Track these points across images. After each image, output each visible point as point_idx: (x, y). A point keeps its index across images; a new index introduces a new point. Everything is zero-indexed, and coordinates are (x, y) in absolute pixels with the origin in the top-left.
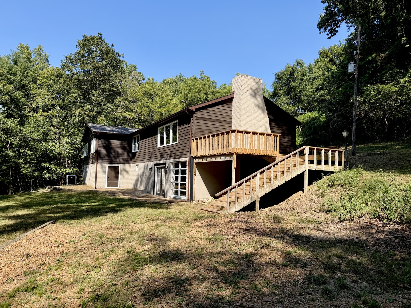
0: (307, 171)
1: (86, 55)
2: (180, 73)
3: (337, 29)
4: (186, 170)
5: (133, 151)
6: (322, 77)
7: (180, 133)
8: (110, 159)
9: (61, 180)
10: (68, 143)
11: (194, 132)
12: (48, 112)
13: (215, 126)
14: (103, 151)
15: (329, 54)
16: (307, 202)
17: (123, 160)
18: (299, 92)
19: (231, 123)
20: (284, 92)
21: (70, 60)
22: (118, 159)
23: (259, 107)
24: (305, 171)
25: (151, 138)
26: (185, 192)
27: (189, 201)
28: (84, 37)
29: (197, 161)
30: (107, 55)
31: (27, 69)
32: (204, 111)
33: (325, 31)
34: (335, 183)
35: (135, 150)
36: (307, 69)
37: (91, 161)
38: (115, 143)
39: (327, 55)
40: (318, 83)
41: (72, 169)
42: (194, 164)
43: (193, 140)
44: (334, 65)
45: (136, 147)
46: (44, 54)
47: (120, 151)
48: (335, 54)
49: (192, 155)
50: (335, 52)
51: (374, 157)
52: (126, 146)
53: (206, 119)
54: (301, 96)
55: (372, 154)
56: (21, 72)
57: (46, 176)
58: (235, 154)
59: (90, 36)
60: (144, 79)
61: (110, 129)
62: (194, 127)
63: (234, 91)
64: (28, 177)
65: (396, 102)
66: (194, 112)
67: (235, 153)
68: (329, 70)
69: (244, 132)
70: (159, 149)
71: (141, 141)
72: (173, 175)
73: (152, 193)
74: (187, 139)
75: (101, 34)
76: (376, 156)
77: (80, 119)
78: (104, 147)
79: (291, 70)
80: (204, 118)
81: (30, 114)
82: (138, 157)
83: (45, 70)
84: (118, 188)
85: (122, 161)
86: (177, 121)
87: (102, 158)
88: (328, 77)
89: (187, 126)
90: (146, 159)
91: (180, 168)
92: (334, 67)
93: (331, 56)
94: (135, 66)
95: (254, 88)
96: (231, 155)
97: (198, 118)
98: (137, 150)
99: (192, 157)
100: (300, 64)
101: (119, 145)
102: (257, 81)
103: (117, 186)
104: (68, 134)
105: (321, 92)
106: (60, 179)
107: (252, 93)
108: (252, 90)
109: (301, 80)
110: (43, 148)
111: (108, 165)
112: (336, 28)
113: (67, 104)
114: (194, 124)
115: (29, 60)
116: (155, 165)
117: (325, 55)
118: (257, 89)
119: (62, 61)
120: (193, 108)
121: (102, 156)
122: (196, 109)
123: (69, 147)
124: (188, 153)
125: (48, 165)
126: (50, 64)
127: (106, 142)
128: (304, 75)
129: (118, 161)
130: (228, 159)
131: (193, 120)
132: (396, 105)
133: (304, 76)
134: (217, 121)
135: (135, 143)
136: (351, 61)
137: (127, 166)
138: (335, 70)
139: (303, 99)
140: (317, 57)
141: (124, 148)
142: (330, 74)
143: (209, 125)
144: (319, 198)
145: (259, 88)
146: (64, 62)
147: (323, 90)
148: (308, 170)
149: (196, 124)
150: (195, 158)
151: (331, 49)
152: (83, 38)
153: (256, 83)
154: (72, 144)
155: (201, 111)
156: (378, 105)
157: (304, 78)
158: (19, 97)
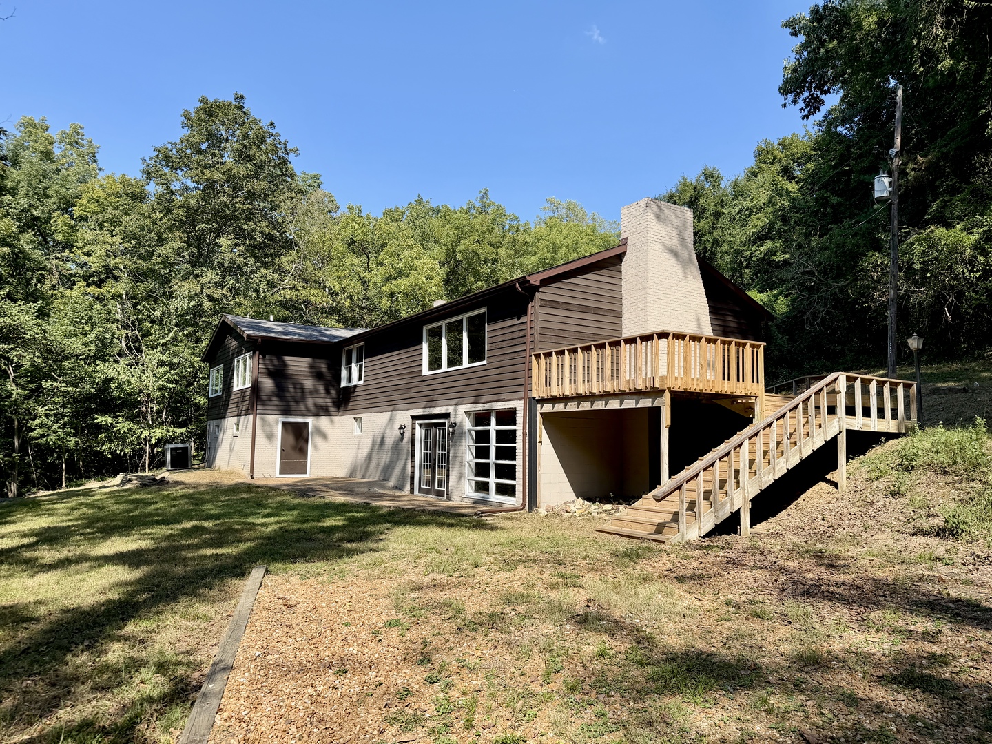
0: (844, 434)
1: (204, 147)
2: (419, 196)
3: (823, 97)
4: (514, 432)
5: (344, 384)
6: (770, 210)
7: (494, 340)
8: (284, 403)
9: (141, 457)
10: (161, 364)
11: (537, 338)
12: (99, 287)
13: (584, 323)
14: (268, 383)
15: (780, 155)
16: (859, 509)
17: (316, 405)
18: (713, 244)
19: (619, 314)
21: (167, 158)
22: (301, 404)
24: (840, 432)
25: (402, 351)
26: (513, 487)
27: (527, 508)
28: (201, 102)
29: (548, 408)
30: (259, 148)
31: (44, 177)
32: (559, 285)
33: (795, 101)
34: (919, 462)
35: (350, 379)
36: (729, 190)
37: (232, 409)
38: (297, 365)
39: (774, 160)
40: (760, 222)
41: (171, 429)
42: (539, 418)
43: (537, 356)
44: (794, 183)
45: (353, 375)
46: (85, 143)
47: (308, 383)
48: (793, 155)
49: (535, 394)
50: (795, 150)
51: (949, 397)
52: (324, 370)
53: (563, 306)
54: (715, 254)
55: (941, 392)
56: (29, 185)
57: (104, 448)
58: (667, 392)
59: (216, 101)
60: (337, 208)
61: (280, 329)
62: (538, 325)
63: (626, 239)
64: (54, 451)
65: (973, 268)
66: (536, 289)
67: (669, 389)
68: (782, 193)
69: (687, 338)
70: (428, 378)
71: (367, 360)
72: (471, 443)
73: (408, 488)
74: (516, 355)
75: (242, 97)
76: (955, 396)
77: (191, 304)
78: (270, 374)
79: (692, 192)
80: (558, 302)
81: (56, 292)
82: (358, 398)
83: (93, 182)
84: (307, 476)
85: (312, 408)
86: (484, 310)
87: (264, 403)
88: (783, 208)
89: (515, 321)
90: (385, 404)
91: (493, 427)
92: (793, 187)
93: (784, 160)
94: (316, 178)
96: (656, 393)
97: (547, 304)
98: (355, 381)
99: (534, 398)
100: (712, 177)
101: (307, 369)
102: (681, 214)
103: (306, 473)
104: (162, 341)
105: (768, 245)
106: (139, 454)
109: (717, 215)
110: (99, 377)
111: (282, 419)
112: (821, 94)
113: (156, 268)
114: (537, 318)
115: (47, 156)
116: (414, 418)
117: (771, 157)
119: (144, 160)
120: (535, 280)
121: (264, 395)
122: (541, 280)
123: (165, 375)
124: (522, 388)
125: (110, 420)
126: (100, 169)
127: (276, 362)
128: (722, 204)
129: (303, 408)
130: (646, 403)
131: (534, 307)
132: (972, 275)
133: (722, 207)
134: (588, 310)
135: (349, 362)
136: (881, 172)
137: (324, 421)
138: (795, 193)
139: (720, 262)
140: (751, 162)
141: (318, 376)
142: (787, 203)
143: (570, 321)
144: (888, 500)
145: (686, 231)
146: (149, 162)
147: (773, 240)
148: (847, 430)
149: (541, 317)
150: (542, 401)
151: (784, 145)
152: (199, 105)
153: (679, 218)
154: (172, 366)
155: (553, 285)
156: (929, 275)
157: (724, 211)
158: (27, 248)
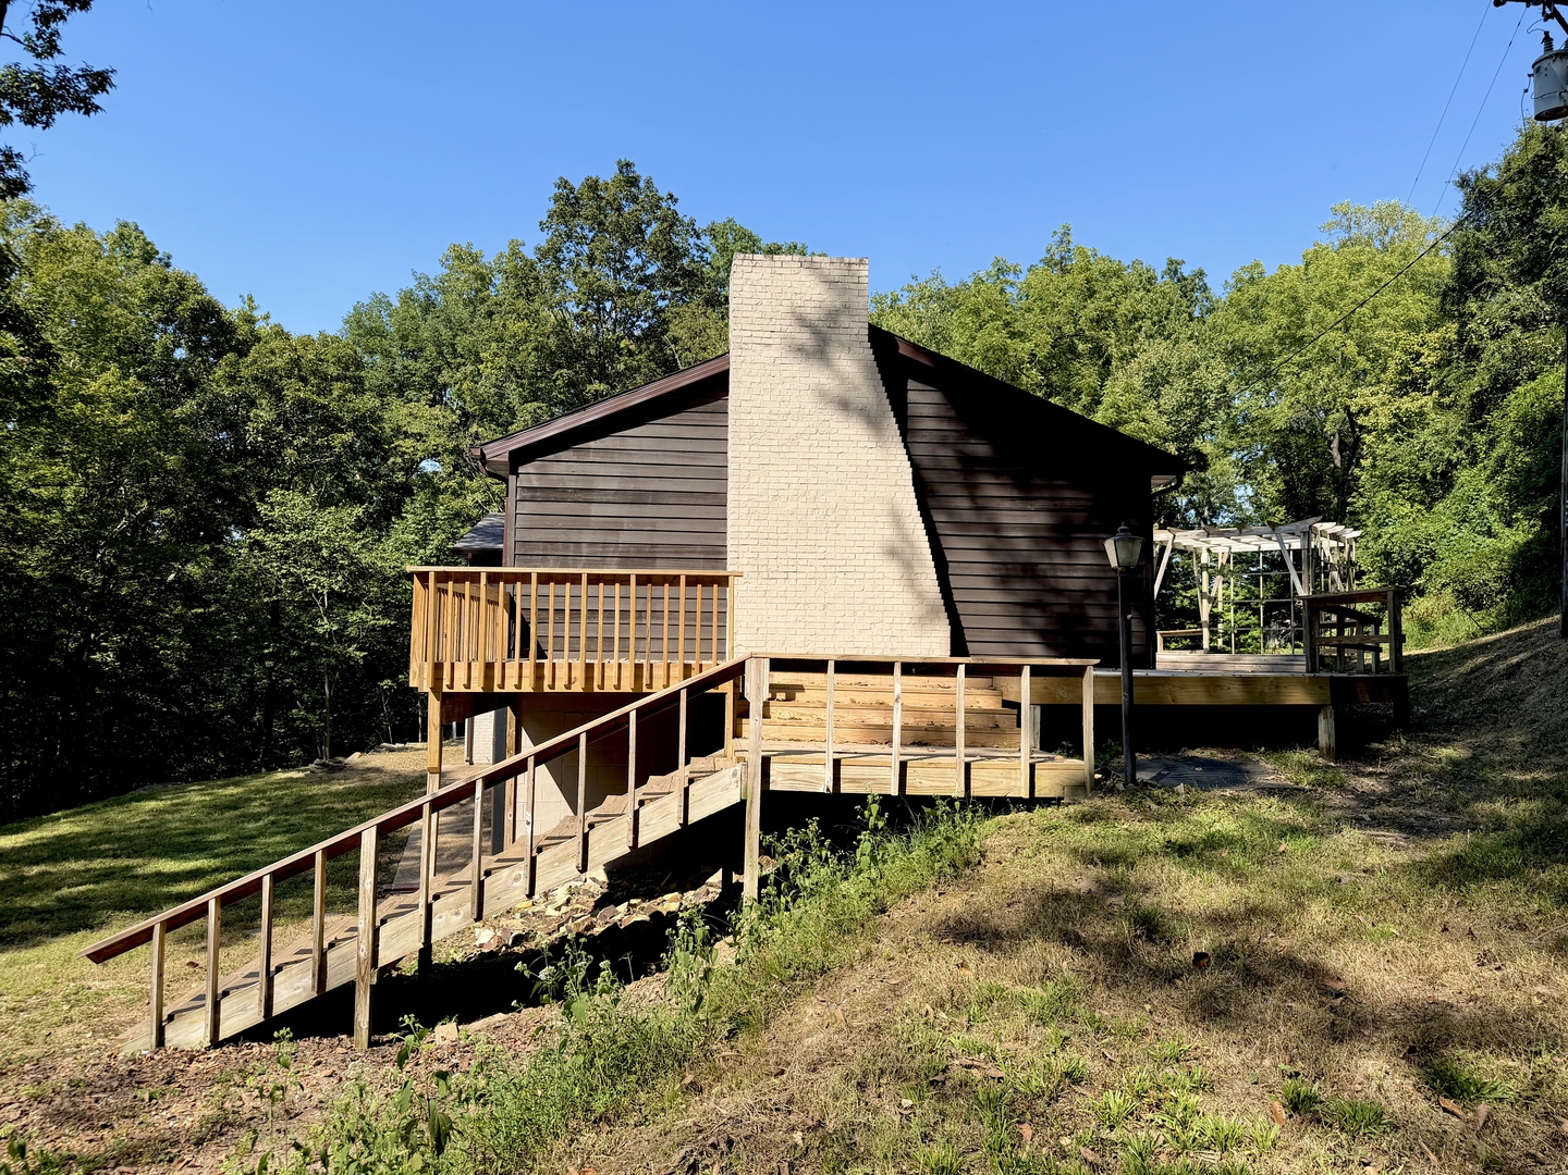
19: (717, 500)
20: (1519, 264)
23: (844, 405)
53: (576, 496)
80: (565, 490)
95: (812, 312)
97: (535, 495)
102: (836, 272)
107: (804, 337)
108: (802, 321)
118: (833, 316)
122: (510, 453)
131: (511, 504)
134: (637, 498)
143: (594, 522)
145: (847, 309)
149: (520, 522)
153: (830, 283)
